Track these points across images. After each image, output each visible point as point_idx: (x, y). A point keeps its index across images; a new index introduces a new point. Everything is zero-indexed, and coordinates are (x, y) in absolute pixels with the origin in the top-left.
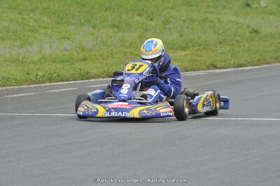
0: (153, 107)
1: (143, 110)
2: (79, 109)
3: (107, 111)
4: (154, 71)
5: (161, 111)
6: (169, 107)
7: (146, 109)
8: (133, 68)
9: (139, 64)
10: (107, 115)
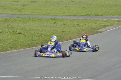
0: (57, 54)
1: (55, 55)
4: (55, 45)
6: (61, 54)
8: (50, 44)
9: (52, 42)
10: (45, 56)
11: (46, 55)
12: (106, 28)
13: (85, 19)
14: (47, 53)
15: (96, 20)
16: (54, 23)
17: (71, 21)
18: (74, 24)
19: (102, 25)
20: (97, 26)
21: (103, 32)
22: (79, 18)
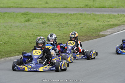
12: (114, 28)
13: (80, 14)
15: (99, 15)
16: (26, 21)
17: (56, 17)
18: (61, 22)
19: (109, 24)
20: (99, 25)
21: (107, 35)
22: (70, 12)
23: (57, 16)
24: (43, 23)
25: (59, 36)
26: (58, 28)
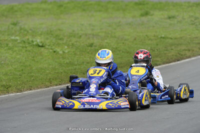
0: (115, 101)
1: (108, 103)
2: (57, 103)
3: (82, 104)
5: (122, 104)
6: (126, 101)
7: (111, 103)
9: (98, 69)
10: (82, 107)
11: (83, 104)
14: (87, 99)
16: (142, 15)
23: (191, 7)
24: (169, 18)
25: (197, 38)
26: (194, 26)
